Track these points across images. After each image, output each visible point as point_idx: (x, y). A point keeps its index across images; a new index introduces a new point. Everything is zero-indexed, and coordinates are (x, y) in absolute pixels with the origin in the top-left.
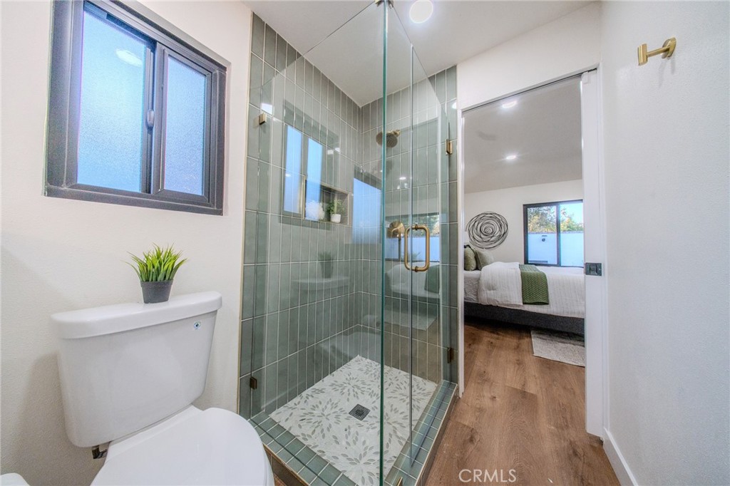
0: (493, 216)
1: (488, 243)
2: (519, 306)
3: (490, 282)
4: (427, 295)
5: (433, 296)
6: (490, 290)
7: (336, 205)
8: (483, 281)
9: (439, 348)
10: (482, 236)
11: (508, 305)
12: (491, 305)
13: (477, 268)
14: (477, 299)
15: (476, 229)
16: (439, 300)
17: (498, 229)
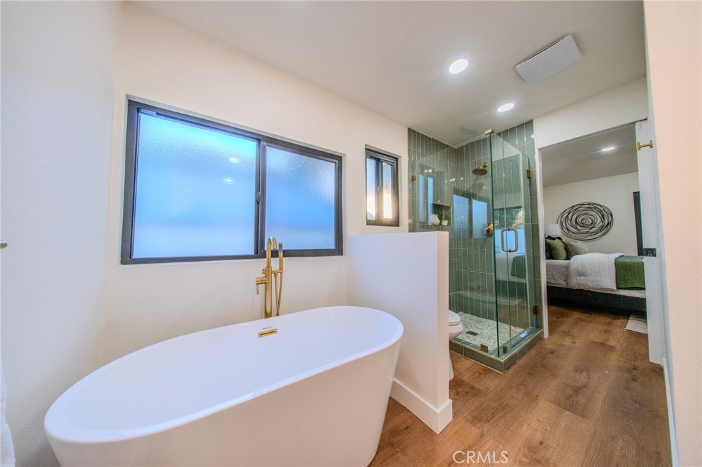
0: (592, 207)
1: (586, 235)
2: (613, 290)
3: (580, 269)
4: (516, 280)
5: (521, 280)
6: (580, 276)
7: (444, 215)
8: (572, 269)
9: (527, 307)
10: (579, 228)
11: (599, 289)
12: (582, 290)
13: (568, 258)
14: (567, 284)
15: (571, 221)
16: (526, 284)
17: (599, 220)
